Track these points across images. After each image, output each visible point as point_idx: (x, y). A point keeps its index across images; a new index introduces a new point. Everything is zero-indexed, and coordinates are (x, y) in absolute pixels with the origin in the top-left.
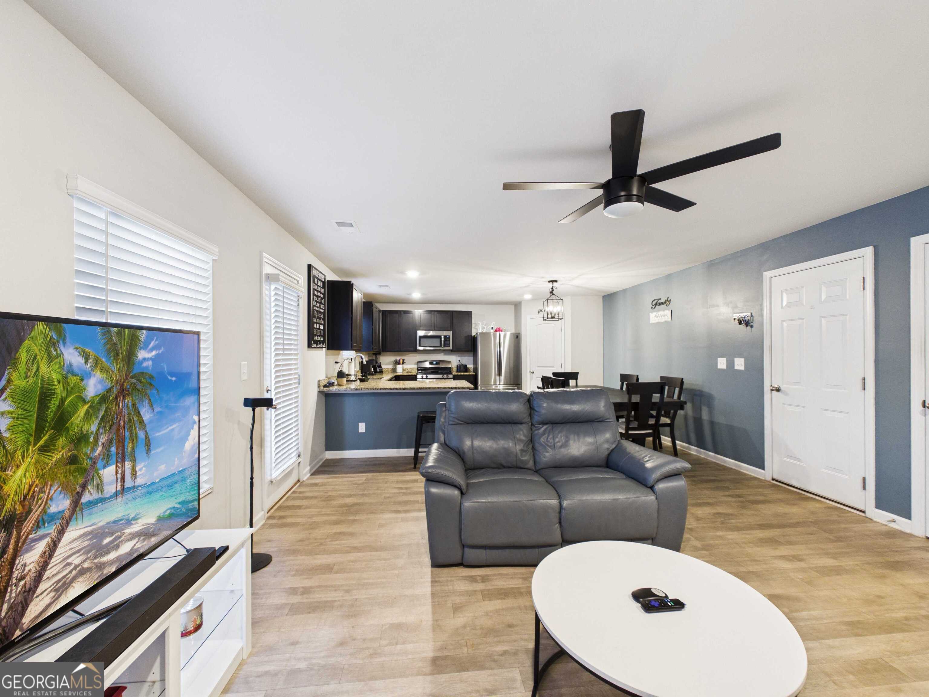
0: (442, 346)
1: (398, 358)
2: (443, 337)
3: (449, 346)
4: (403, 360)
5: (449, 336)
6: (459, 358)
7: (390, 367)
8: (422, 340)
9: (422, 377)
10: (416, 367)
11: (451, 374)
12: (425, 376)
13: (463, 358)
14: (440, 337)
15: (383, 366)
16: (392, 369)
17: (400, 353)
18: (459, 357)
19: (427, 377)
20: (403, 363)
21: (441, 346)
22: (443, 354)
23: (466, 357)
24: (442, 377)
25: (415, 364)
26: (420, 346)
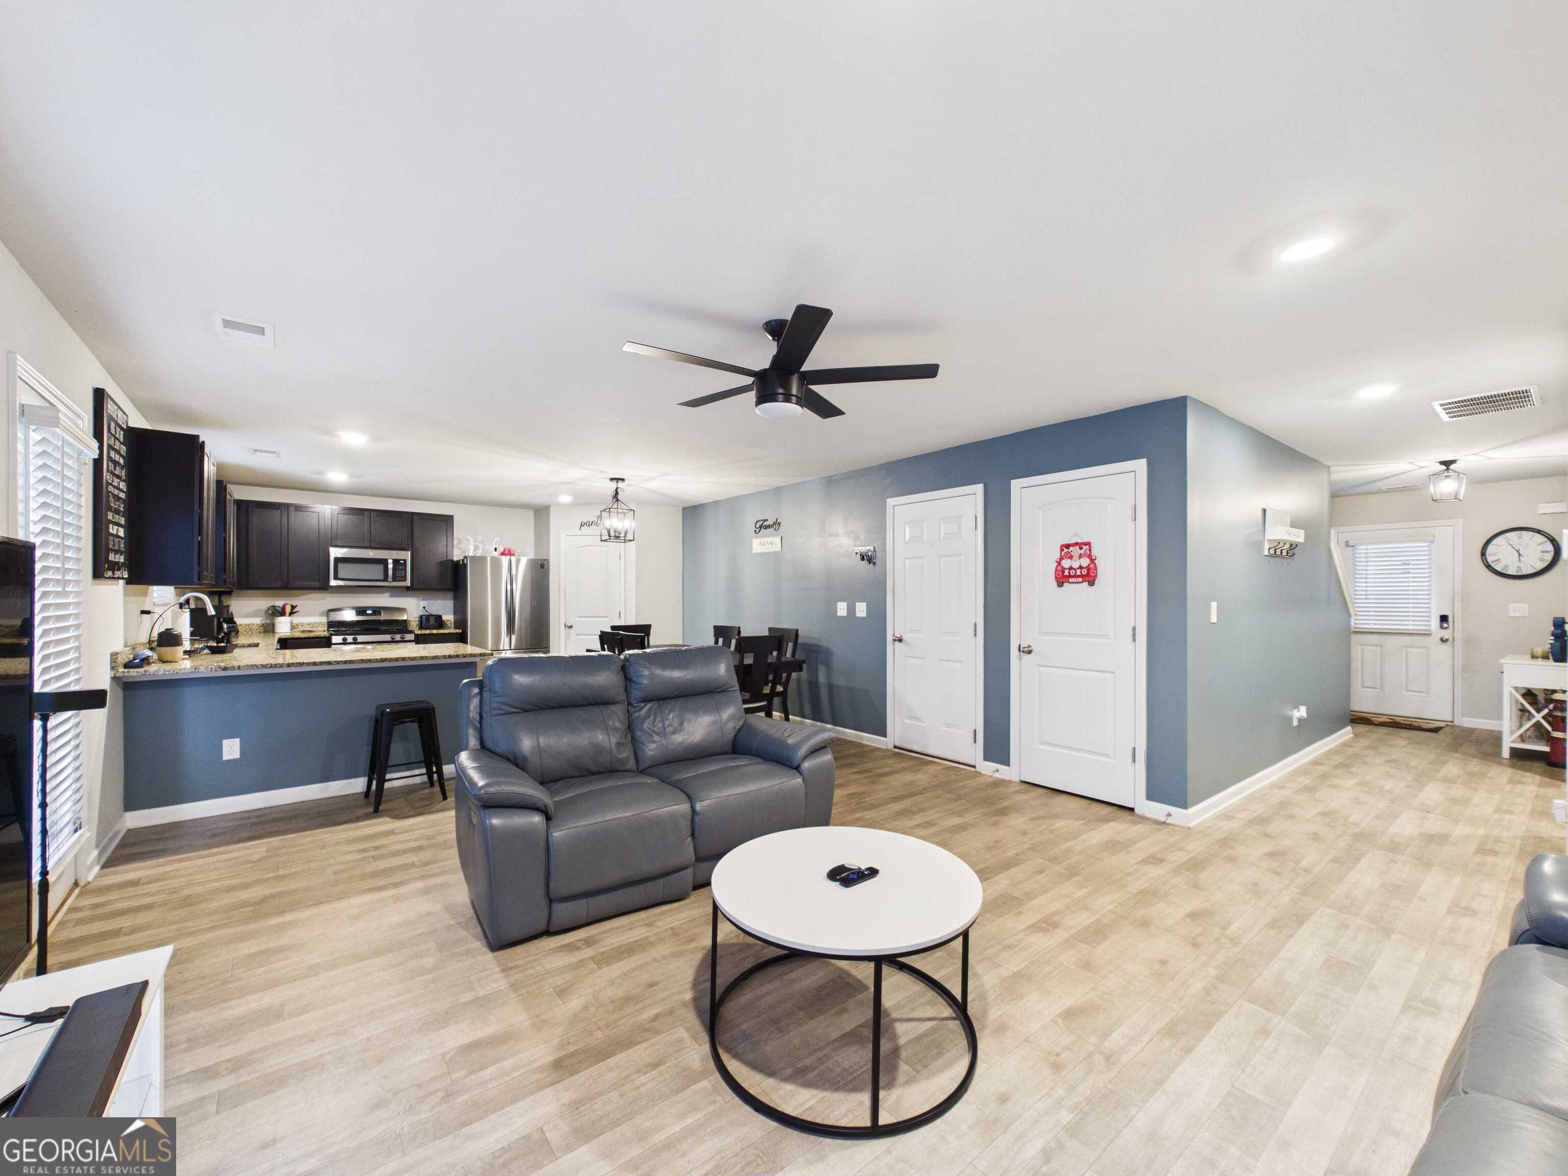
0: (390, 580)
1: (279, 603)
2: (390, 561)
3: (405, 580)
4: (293, 607)
5: (405, 561)
6: (423, 603)
7: (258, 621)
8: (340, 566)
9: (345, 639)
10: (324, 620)
11: (411, 632)
12: (350, 639)
13: (432, 602)
14: (384, 562)
15: (238, 620)
16: (263, 625)
17: (284, 592)
18: (423, 600)
19: (355, 639)
20: (291, 614)
21: (386, 579)
22: (387, 594)
23: (439, 602)
24: (390, 639)
25: (321, 615)
26: (336, 578)
